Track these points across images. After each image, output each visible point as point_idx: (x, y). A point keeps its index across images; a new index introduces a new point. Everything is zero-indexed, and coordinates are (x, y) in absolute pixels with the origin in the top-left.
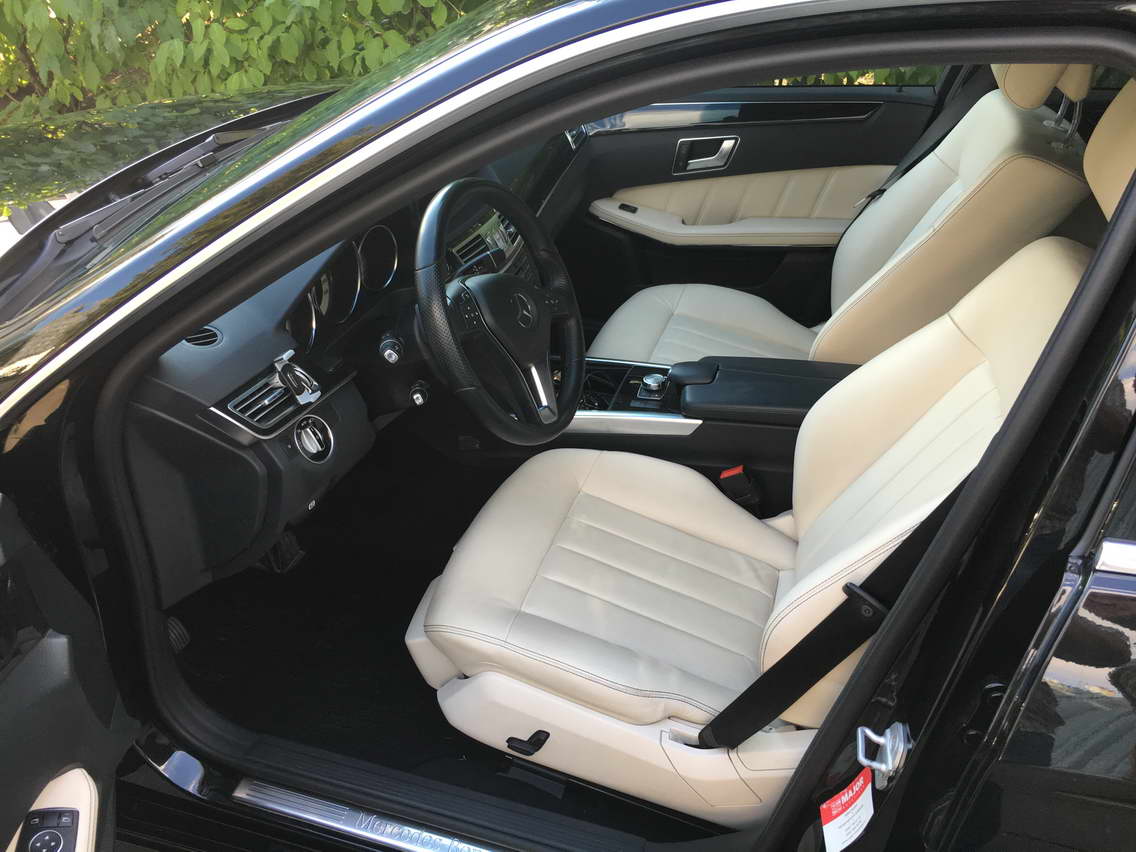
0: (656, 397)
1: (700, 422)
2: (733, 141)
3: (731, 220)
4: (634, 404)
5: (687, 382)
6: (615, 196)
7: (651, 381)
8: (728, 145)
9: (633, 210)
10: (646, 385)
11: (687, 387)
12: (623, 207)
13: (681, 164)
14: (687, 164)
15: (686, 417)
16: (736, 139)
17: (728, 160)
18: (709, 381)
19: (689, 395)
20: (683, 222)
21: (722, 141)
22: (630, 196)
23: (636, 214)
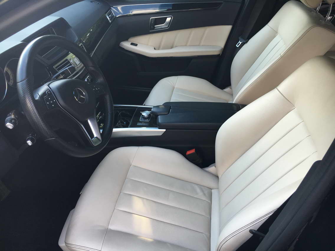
0: (147, 121)
1: (165, 130)
2: (170, 18)
3: (172, 48)
4: (139, 124)
5: (159, 114)
6: (129, 40)
7: (145, 114)
8: (168, 19)
9: (136, 45)
10: (143, 116)
11: (159, 116)
12: (132, 44)
13: (152, 27)
14: (155, 27)
15: (159, 128)
16: (171, 17)
17: (169, 25)
18: (167, 113)
19: (160, 119)
20: (155, 49)
21: (166, 18)
22: (135, 40)
23: (137, 46)
